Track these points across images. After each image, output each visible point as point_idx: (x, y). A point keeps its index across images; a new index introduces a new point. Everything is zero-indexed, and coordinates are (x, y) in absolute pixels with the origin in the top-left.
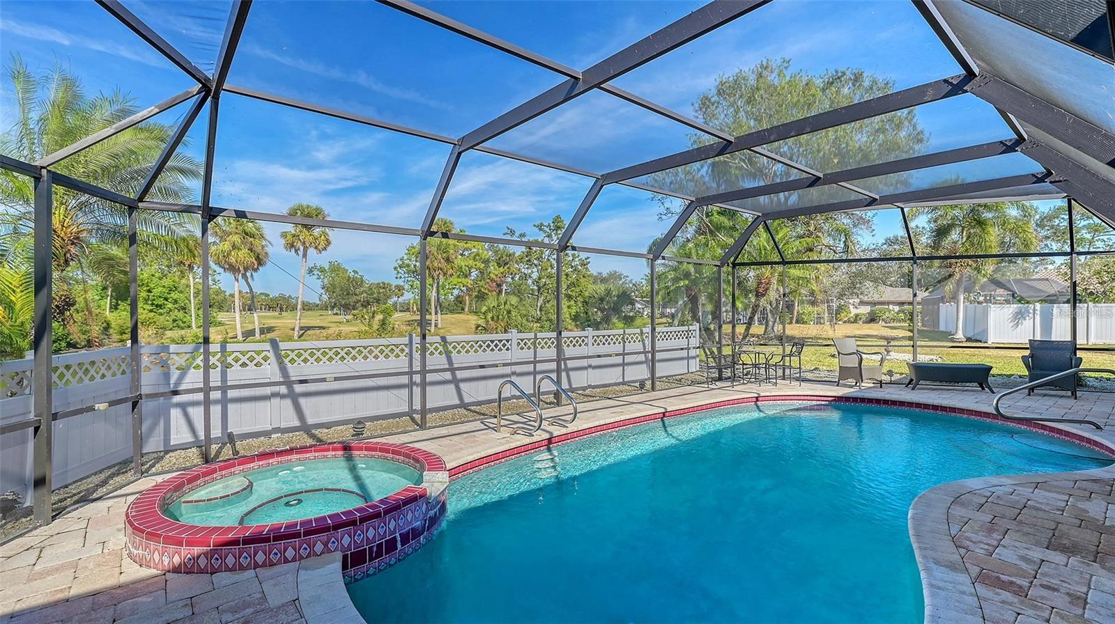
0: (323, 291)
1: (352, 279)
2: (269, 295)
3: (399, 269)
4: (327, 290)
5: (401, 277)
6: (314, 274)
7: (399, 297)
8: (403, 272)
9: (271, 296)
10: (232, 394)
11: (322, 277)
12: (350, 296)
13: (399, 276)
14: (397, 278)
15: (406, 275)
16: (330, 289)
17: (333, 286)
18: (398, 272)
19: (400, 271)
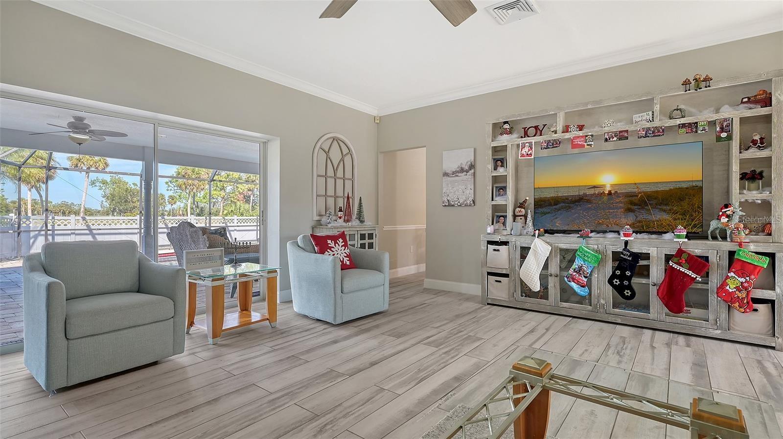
0: (104, 199)
1: (129, 191)
2: (52, 202)
3: (169, 183)
4: (107, 198)
5: (171, 190)
6: (96, 186)
7: (172, 205)
8: (173, 186)
9: (53, 203)
10: (56, 232)
11: (104, 188)
12: (127, 203)
13: (169, 189)
14: (168, 190)
15: (176, 188)
16: (111, 198)
17: (113, 195)
18: (169, 186)
19: (170, 185)
